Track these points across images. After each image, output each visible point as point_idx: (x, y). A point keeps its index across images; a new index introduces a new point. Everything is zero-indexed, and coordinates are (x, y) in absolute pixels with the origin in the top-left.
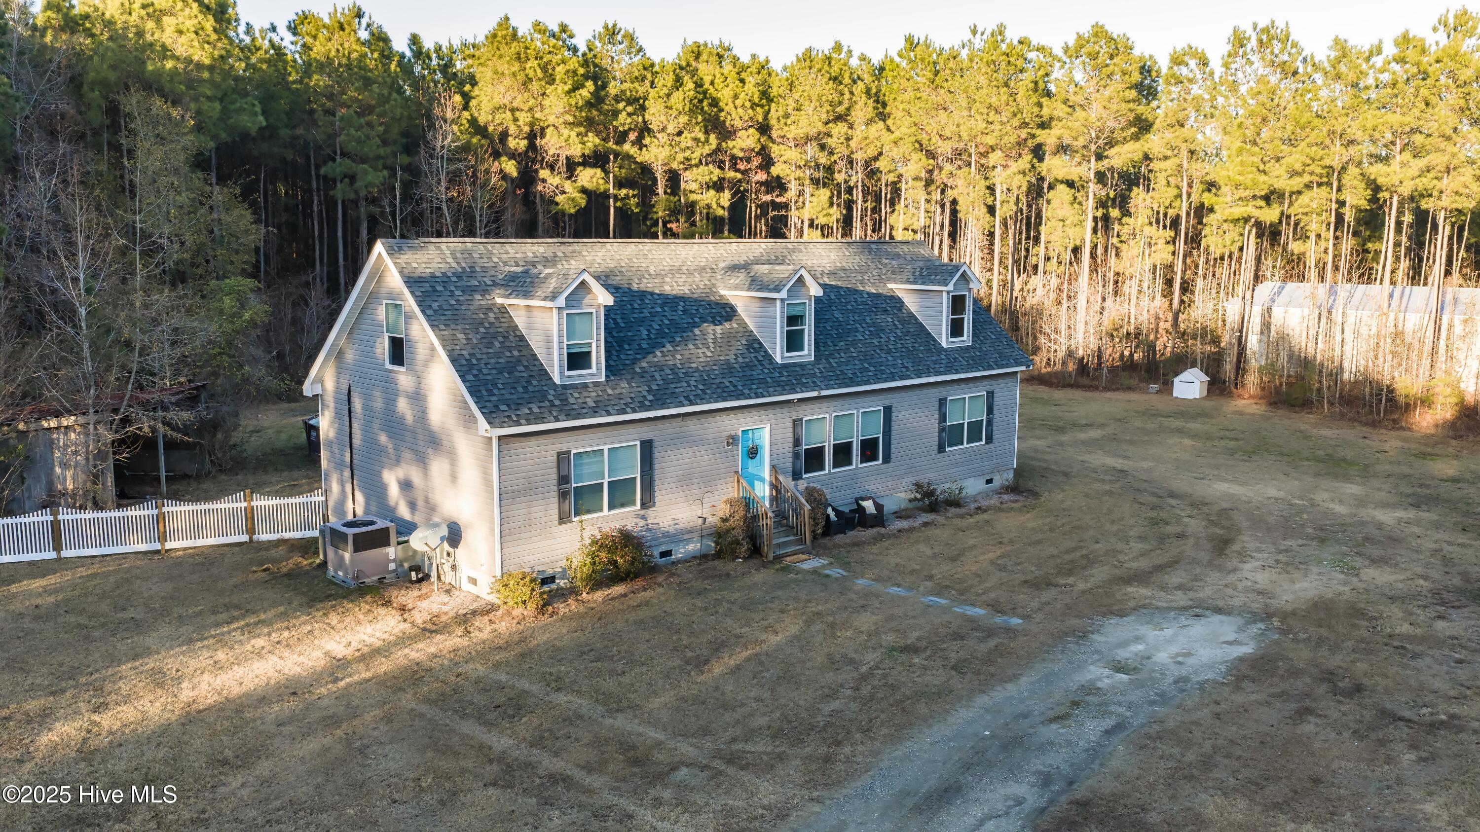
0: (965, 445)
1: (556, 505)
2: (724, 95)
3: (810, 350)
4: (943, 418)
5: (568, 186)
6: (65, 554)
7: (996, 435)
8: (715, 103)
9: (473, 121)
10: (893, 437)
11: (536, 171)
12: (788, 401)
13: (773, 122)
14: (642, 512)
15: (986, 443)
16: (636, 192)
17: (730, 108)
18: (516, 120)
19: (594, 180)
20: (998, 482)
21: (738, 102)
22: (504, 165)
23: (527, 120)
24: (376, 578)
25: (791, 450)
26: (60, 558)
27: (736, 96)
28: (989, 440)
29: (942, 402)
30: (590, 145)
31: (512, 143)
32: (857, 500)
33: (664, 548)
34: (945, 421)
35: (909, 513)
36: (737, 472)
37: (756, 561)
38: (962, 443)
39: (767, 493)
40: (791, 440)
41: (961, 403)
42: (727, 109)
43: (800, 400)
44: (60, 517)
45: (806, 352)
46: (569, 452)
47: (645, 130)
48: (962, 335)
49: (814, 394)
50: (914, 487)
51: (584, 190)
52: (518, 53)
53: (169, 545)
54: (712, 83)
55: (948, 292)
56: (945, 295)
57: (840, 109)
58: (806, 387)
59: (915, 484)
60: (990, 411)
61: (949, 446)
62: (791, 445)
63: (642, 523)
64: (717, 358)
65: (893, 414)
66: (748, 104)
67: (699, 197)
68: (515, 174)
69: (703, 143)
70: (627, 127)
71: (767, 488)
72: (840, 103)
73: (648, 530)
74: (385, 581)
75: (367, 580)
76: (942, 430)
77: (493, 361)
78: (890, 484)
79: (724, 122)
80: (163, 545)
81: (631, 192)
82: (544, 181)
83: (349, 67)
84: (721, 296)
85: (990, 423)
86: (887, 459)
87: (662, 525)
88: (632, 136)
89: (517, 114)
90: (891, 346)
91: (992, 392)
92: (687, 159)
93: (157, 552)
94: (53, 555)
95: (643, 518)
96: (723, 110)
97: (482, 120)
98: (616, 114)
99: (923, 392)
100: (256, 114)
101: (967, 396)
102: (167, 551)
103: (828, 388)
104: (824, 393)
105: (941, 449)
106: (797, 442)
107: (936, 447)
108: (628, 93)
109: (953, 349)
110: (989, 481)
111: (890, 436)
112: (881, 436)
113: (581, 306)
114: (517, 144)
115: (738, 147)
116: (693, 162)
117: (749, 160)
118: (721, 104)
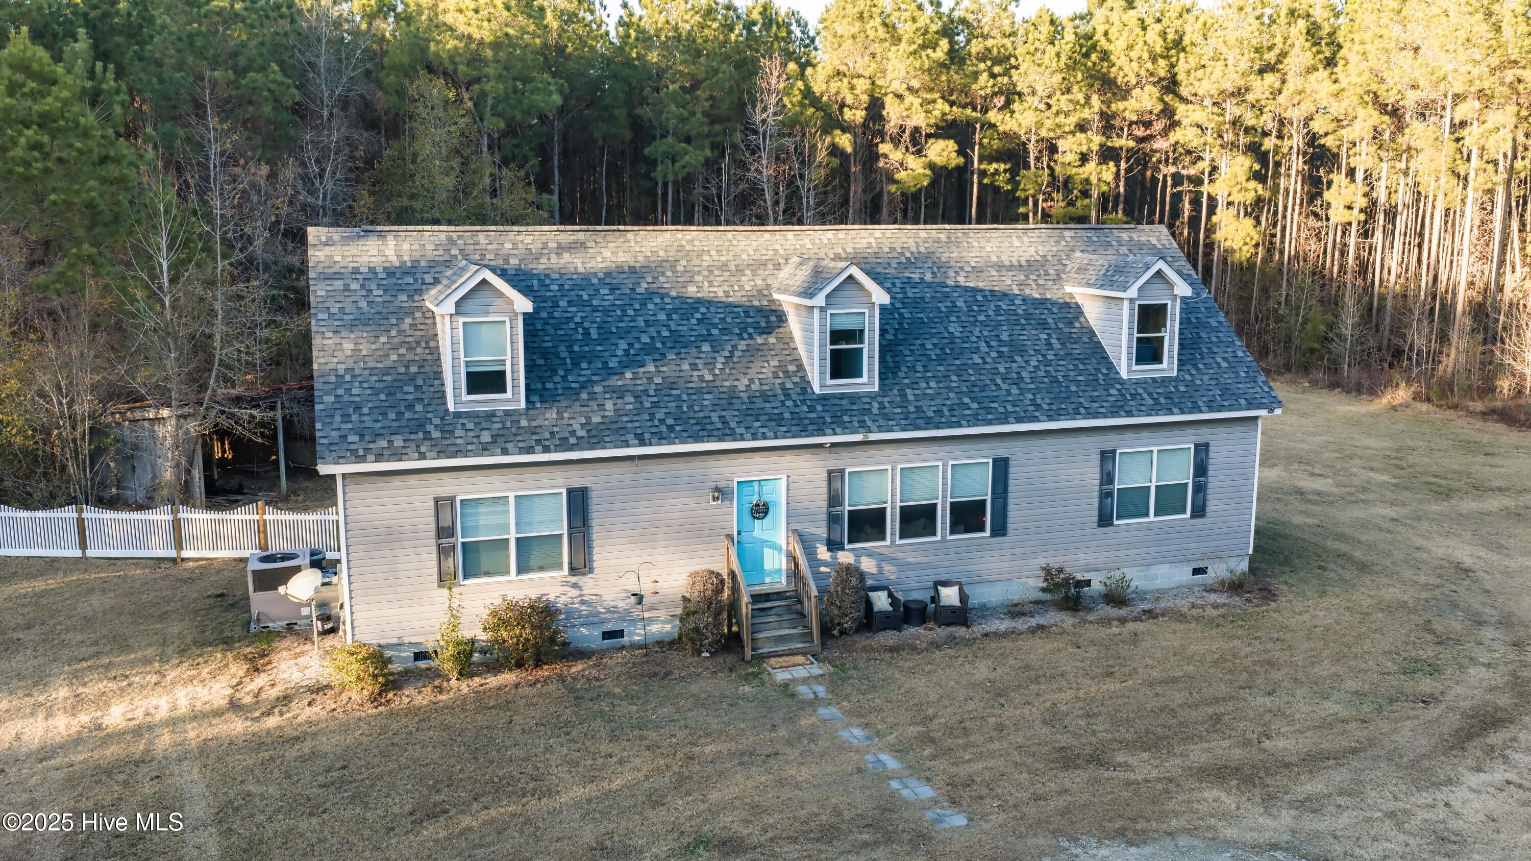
0: (1152, 518)
1: (435, 563)
2: (1117, 48)
3: (871, 377)
4: (1107, 478)
5: (913, 162)
6: (91, 553)
7: (1213, 505)
8: (1105, 56)
9: (807, 93)
10: (1010, 501)
11: (877, 145)
12: (821, 446)
13: (1181, 77)
14: (574, 579)
15: (1193, 517)
16: (1008, 166)
17: (1122, 61)
18: (852, 88)
19: (945, 154)
20: (1218, 571)
21: (1134, 55)
22: (837, 140)
23: (865, 88)
24: (284, 623)
25: (824, 510)
26: (85, 557)
27: (1130, 47)
28: (1199, 511)
29: (1107, 456)
30: (936, 113)
31: (848, 114)
32: (936, 584)
33: (609, 627)
34: (1111, 481)
35: (1027, 608)
36: (730, 537)
37: (730, 659)
38: (1147, 515)
39: (784, 566)
40: (825, 497)
41: (1145, 459)
42: (1118, 63)
43: (833, 445)
44: (84, 515)
45: (865, 379)
46: (452, 499)
47: (1011, 96)
48: (1161, 363)
49: (859, 437)
50: (1042, 573)
51: (931, 166)
52: (862, 13)
53: (185, 554)
54: (1106, 34)
55: (1132, 300)
56: (1126, 304)
57: (1271, 57)
58: (845, 428)
59: (1044, 569)
60: (1201, 470)
61: (1118, 518)
62: (825, 503)
63: (574, 593)
64: (718, 383)
65: (1012, 470)
66: (1146, 56)
67: (1075, 171)
68: (849, 149)
69: (1083, 106)
70: (989, 91)
71: (784, 560)
72: (1270, 49)
73: (583, 602)
74: (296, 628)
75: (271, 625)
76: (1106, 495)
77: (375, 378)
78: (1005, 564)
79: (1115, 78)
80: (178, 552)
81: (1002, 167)
82: (885, 156)
83: (678, 38)
84: (773, 301)
85: (1200, 489)
86: (1000, 529)
87: (605, 597)
88: (1000, 101)
89: (855, 81)
90: (1025, 375)
91: (1207, 445)
92: (1059, 126)
93: (173, 560)
94: (78, 553)
95: (575, 586)
96: (1114, 65)
97: (817, 88)
98: (976, 75)
99: (1071, 440)
100: (550, 93)
101: (1155, 449)
102: (183, 560)
103: (880, 429)
104: (873, 437)
105: (1105, 520)
106: (835, 500)
107: (1096, 519)
108: (995, 51)
109: (1138, 382)
110: (1196, 571)
111: (1005, 500)
112: (989, 498)
113: (487, 313)
114: (857, 116)
115: (1130, 108)
116: (1067, 129)
117: (1148, 124)
118: (1112, 57)
